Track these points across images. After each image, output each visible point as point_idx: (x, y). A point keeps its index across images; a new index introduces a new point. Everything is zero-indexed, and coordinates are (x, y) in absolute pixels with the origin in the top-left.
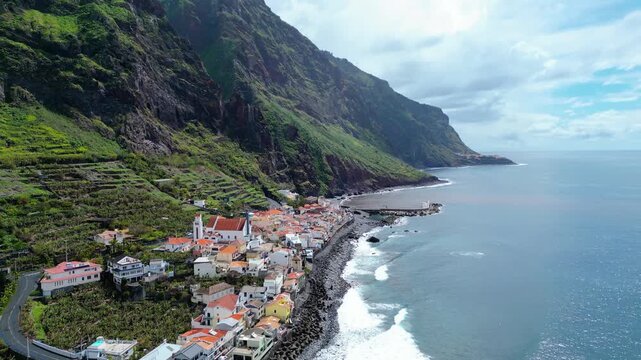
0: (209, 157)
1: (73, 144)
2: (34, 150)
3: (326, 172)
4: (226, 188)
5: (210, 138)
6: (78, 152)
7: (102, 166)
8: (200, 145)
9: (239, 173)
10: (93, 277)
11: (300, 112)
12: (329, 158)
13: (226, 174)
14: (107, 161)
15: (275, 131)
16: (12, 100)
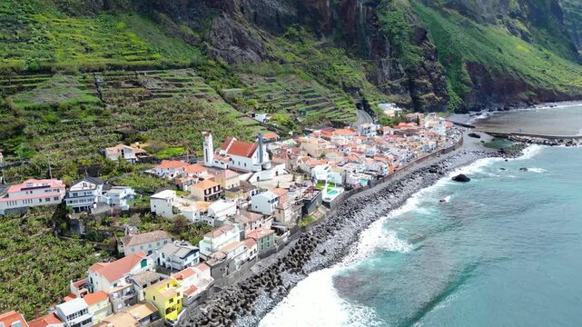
0: (304, 66)
1: (149, 51)
2: (110, 56)
3: (463, 82)
4: (310, 100)
5: (311, 44)
6: (151, 59)
7: (170, 73)
8: (298, 51)
9: (336, 83)
10: (52, 199)
11: (449, 11)
12: (470, 65)
13: (321, 84)
14: (178, 68)
15: (400, 34)
16: (108, 9)
